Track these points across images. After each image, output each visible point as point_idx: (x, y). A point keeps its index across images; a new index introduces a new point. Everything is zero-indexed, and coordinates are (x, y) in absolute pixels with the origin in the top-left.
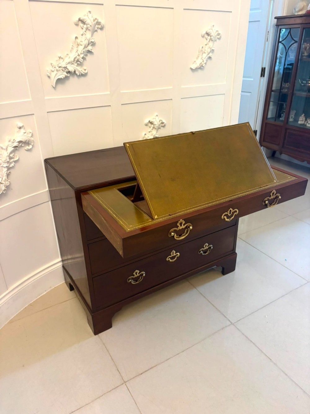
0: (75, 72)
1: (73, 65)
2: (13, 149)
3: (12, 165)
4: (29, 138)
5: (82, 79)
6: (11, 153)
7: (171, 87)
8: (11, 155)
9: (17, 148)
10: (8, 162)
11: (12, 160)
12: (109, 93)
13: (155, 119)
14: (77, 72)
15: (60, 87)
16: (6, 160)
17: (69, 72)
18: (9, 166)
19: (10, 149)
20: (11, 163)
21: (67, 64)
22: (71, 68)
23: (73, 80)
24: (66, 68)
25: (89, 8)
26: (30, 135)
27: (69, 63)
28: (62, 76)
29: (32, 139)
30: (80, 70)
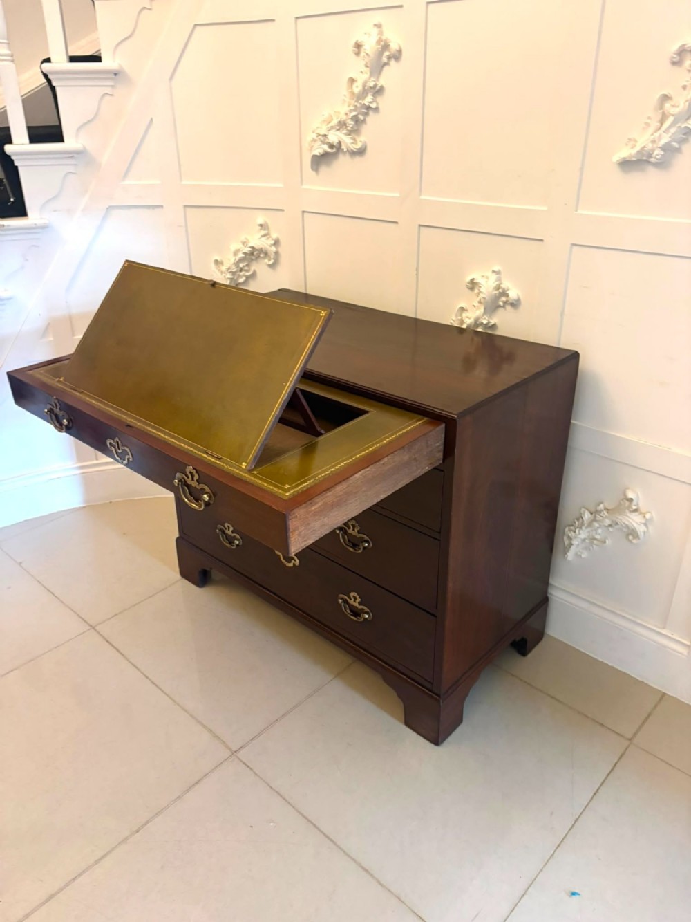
0: (340, 143)
1: (338, 133)
2: (243, 255)
3: (241, 280)
4: (268, 247)
5: (358, 159)
6: (241, 260)
7: (545, 208)
8: (241, 265)
9: (253, 258)
10: (234, 273)
11: (242, 273)
12: (397, 195)
13: (487, 278)
14: (343, 147)
15: (324, 169)
16: (229, 269)
17: (331, 146)
18: (237, 280)
19: (241, 255)
20: (239, 276)
21: (329, 131)
22: (334, 138)
23: (343, 160)
24: (325, 136)
25: (378, 17)
26: (272, 242)
27: (332, 128)
28: (318, 151)
29: (274, 249)
30: (347, 141)
